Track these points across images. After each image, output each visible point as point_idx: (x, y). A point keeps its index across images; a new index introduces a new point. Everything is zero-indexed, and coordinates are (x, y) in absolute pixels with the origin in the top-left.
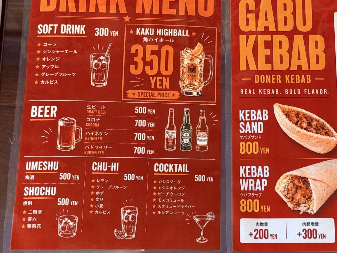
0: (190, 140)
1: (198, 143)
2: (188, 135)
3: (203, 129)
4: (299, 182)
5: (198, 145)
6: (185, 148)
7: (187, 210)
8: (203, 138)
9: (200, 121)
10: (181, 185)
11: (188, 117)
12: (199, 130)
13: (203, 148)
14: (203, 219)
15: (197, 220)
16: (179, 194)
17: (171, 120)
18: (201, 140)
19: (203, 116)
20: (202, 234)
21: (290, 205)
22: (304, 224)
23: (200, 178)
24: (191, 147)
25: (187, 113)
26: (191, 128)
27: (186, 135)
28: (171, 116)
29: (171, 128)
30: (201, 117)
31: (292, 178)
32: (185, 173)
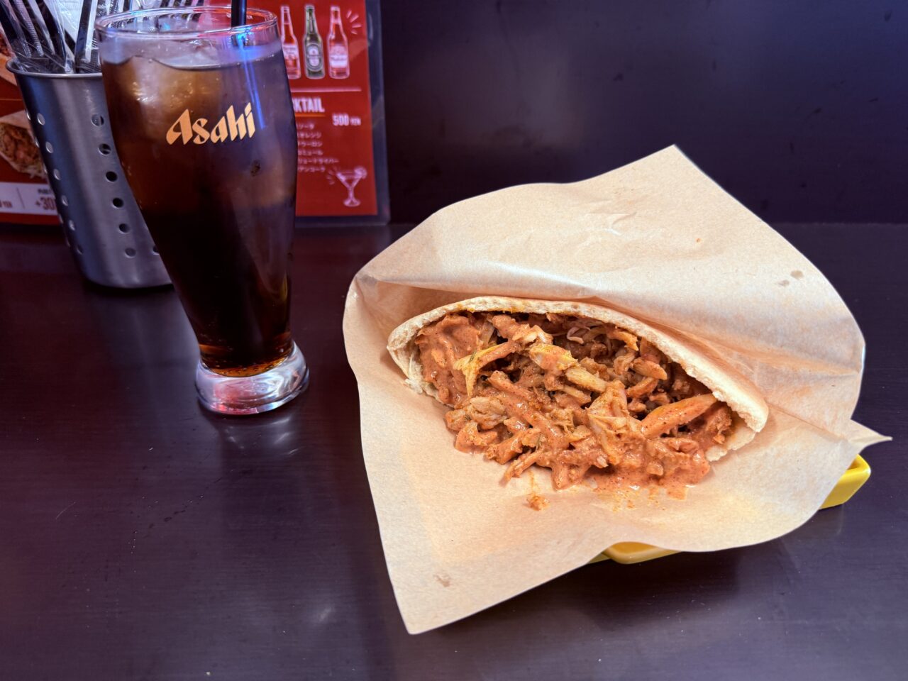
0: (320, 60)
1: (333, 64)
2: (317, 52)
3: (338, 40)
4: (16, 133)
5: (333, 69)
6: (314, 74)
7: (329, 166)
8: (341, 57)
9: (332, 28)
10: (315, 130)
11: (313, 21)
12: (332, 44)
13: (341, 72)
14: (350, 177)
15: (342, 178)
16: (314, 144)
17: (287, 27)
18: (338, 60)
19: (336, 17)
20: (351, 194)
21: (15, 166)
22: (40, 191)
23: (341, 120)
24: (323, 72)
25: (310, 14)
26: (320, 39)
27: (314, 52)
28: (286, 19)
29: (289, 40)
30: (333, 21)
31: (5, 127)
32: (318, 113)
